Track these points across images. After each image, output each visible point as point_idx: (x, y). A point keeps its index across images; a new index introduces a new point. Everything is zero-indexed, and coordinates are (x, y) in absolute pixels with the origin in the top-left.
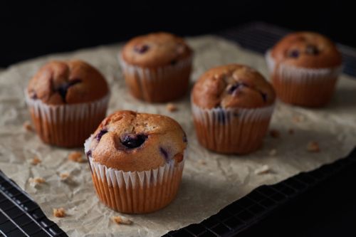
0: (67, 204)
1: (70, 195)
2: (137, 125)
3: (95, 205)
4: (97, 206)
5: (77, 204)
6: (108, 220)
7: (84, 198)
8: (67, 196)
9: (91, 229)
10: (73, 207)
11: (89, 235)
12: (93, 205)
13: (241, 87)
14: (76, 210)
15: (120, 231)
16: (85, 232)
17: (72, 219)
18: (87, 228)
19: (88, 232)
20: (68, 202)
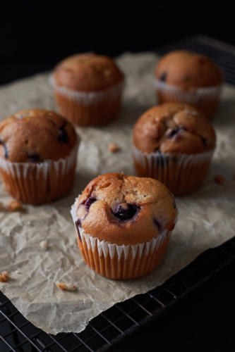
0: (10, 266)
1: (12, 255)
2: (127, 193)
3: (38, 267)
4: (40, 268)
5: (20, 265)
6: (52, 286)
7: (27, 258)
8: (10, 256)
9: (36, 296)
10: (16, 270)
11: (34, 304)
12: (36, 267)
13: (181, 132)
14: (19, 273)
15: (65, 300)
16: (31, 301)
17: (15, 284)
18: (31, 295)
19: (33, 300)
20: (11, 264)
